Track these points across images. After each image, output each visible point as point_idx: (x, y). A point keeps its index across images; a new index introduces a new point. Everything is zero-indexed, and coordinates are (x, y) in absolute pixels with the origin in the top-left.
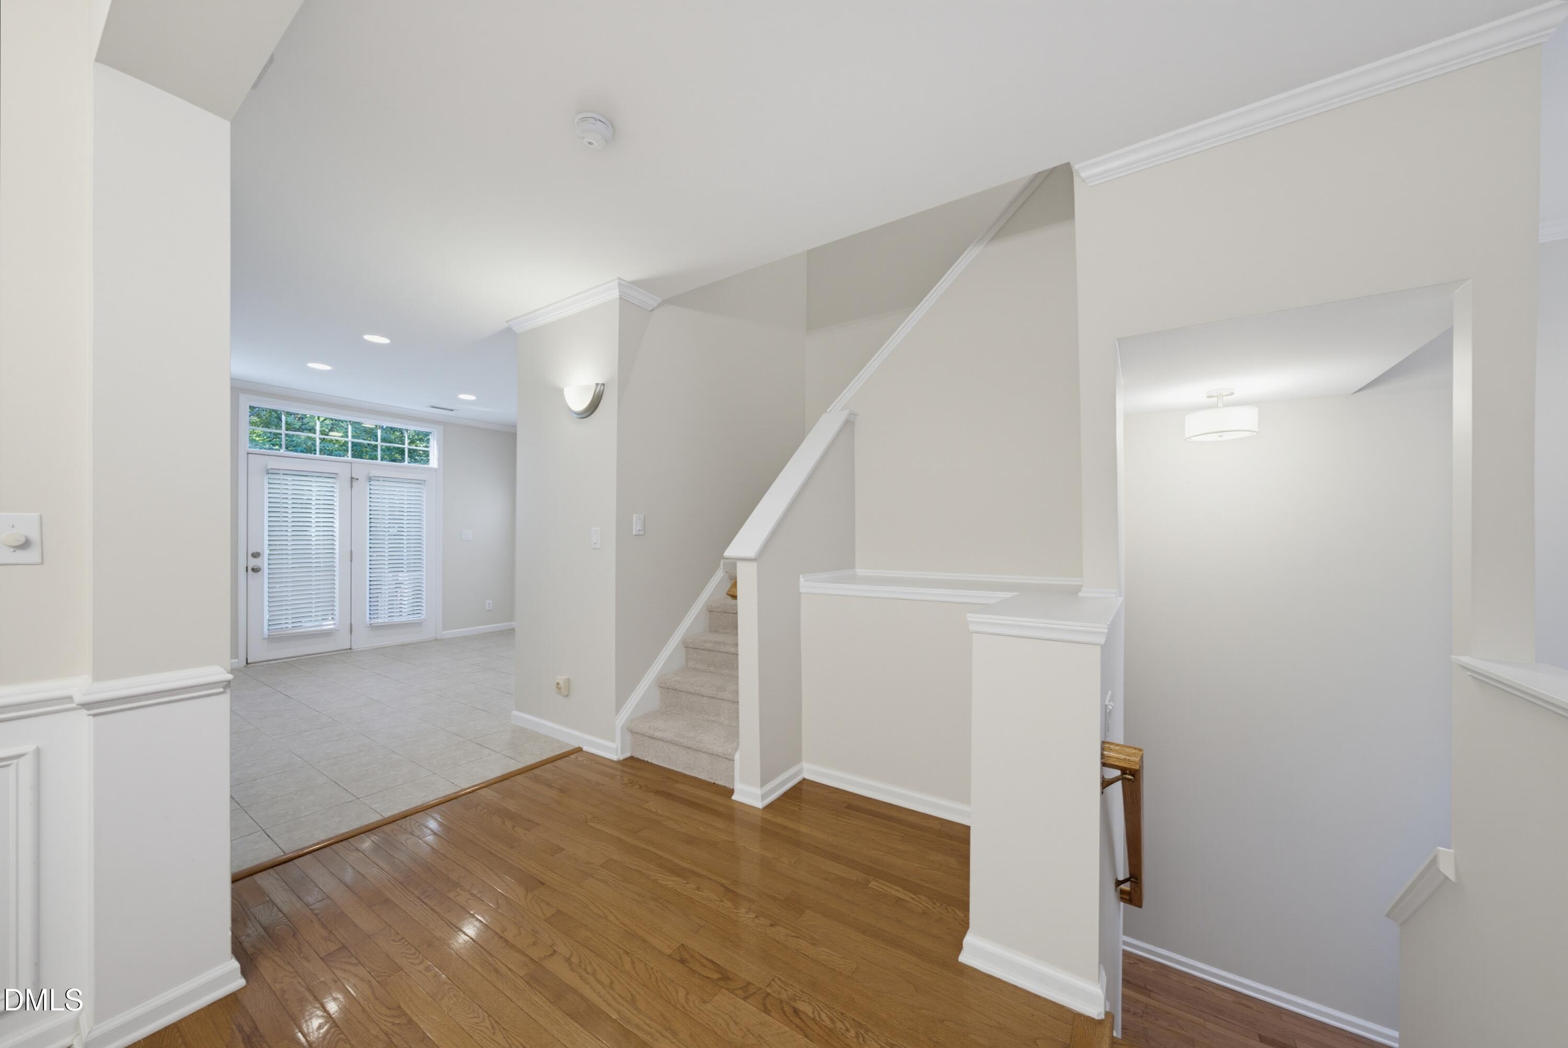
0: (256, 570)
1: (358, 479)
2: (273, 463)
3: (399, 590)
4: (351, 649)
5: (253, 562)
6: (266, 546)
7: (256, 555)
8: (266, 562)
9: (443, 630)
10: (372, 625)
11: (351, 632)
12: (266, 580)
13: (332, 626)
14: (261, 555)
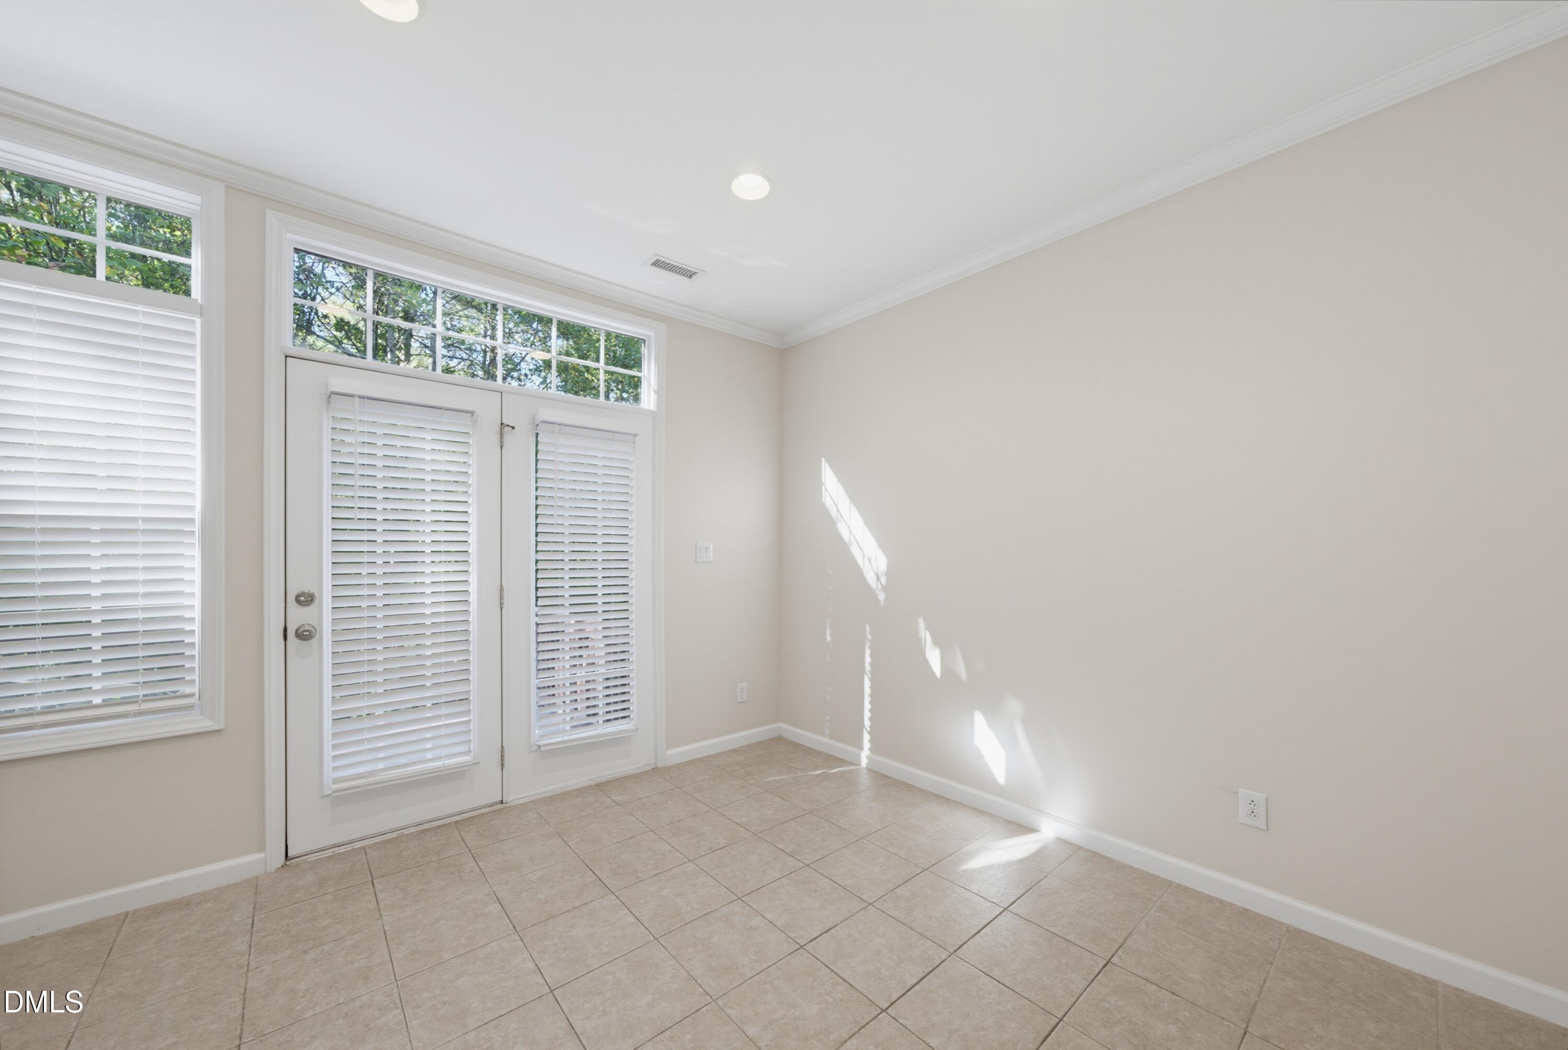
0: (304, 635)
1: (513, 428)
2: (341, 381)
3: (584, 653)
4: (502, 802)
5: (299, 617)
6: (327, 581)
7: (306, 600)
8: (327, 616)
9: (668, 748)
10: (542, 749)
11: (502, 765)
12: (328, 660)
13: (467, 758)
14: (317, 599)
